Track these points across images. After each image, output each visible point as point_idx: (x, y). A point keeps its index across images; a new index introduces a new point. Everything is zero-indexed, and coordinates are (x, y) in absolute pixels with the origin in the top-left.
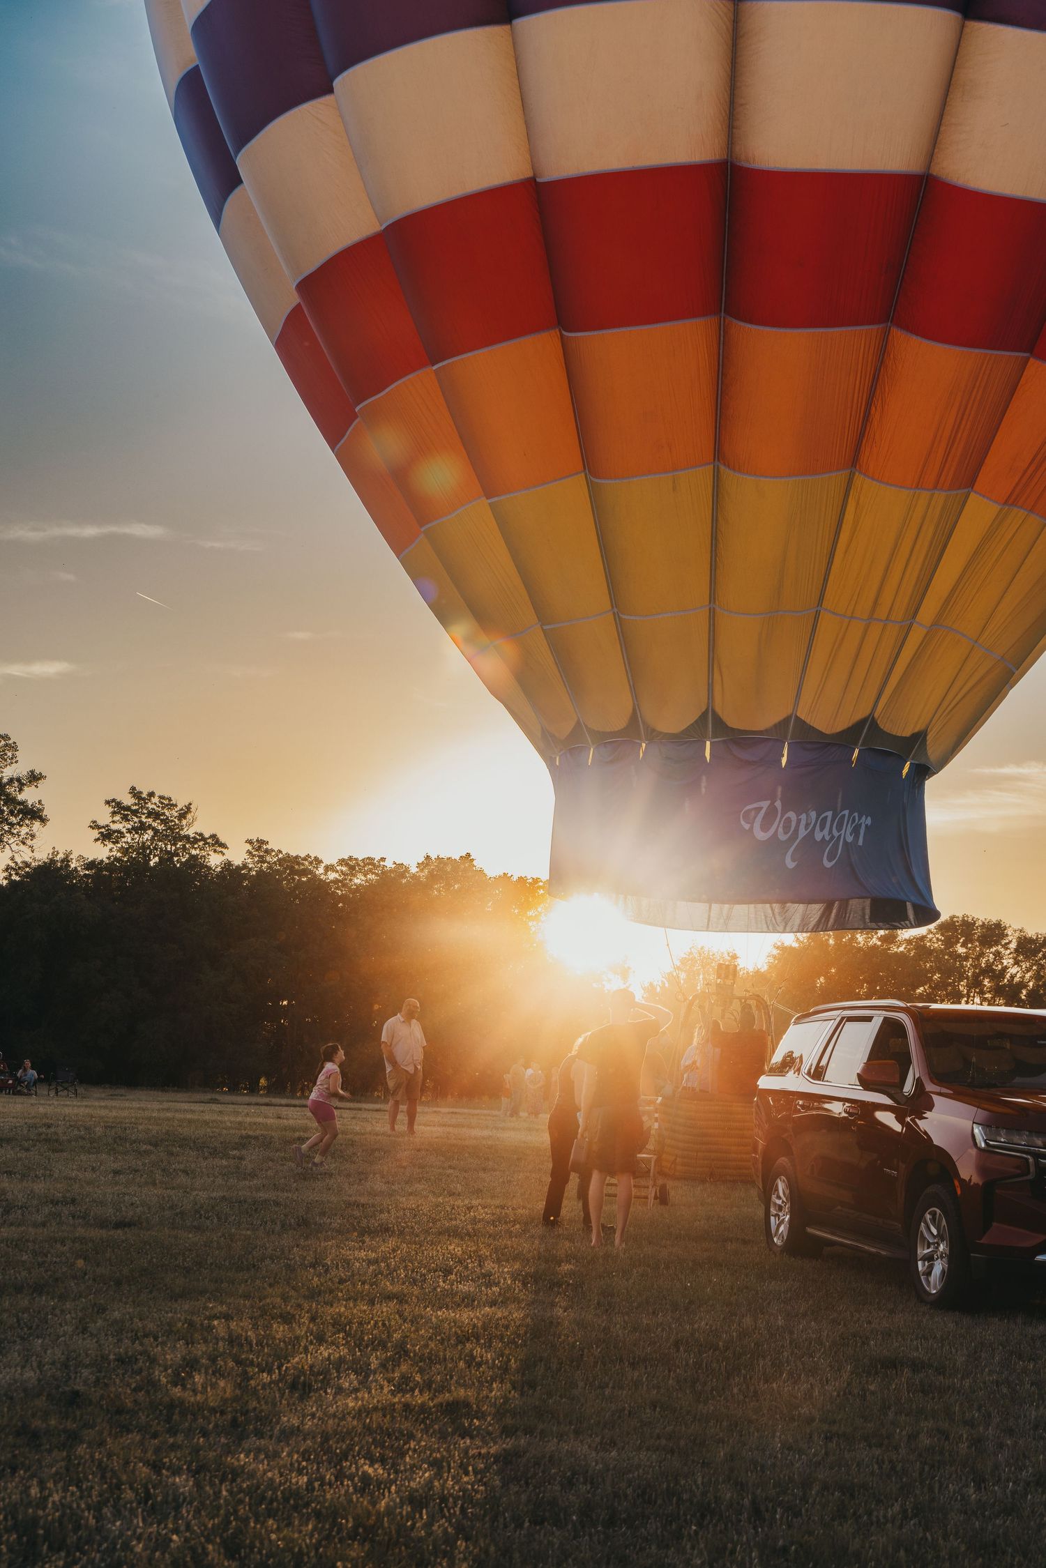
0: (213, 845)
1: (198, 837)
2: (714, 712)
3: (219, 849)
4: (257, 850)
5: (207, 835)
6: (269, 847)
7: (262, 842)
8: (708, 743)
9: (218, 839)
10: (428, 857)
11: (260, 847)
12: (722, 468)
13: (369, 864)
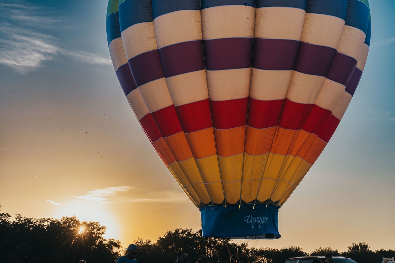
0: (7, 216)
1: (3, 214)
2: (241, 199)
3: (9, 217)
4: (18, 217)
5: (5, 214)
6: (21, 216)
7: (19, 215)
8: (240, 205)
9: (8, 215)
10: (64, 217)
11: (19, 216)
13: (48, 220)
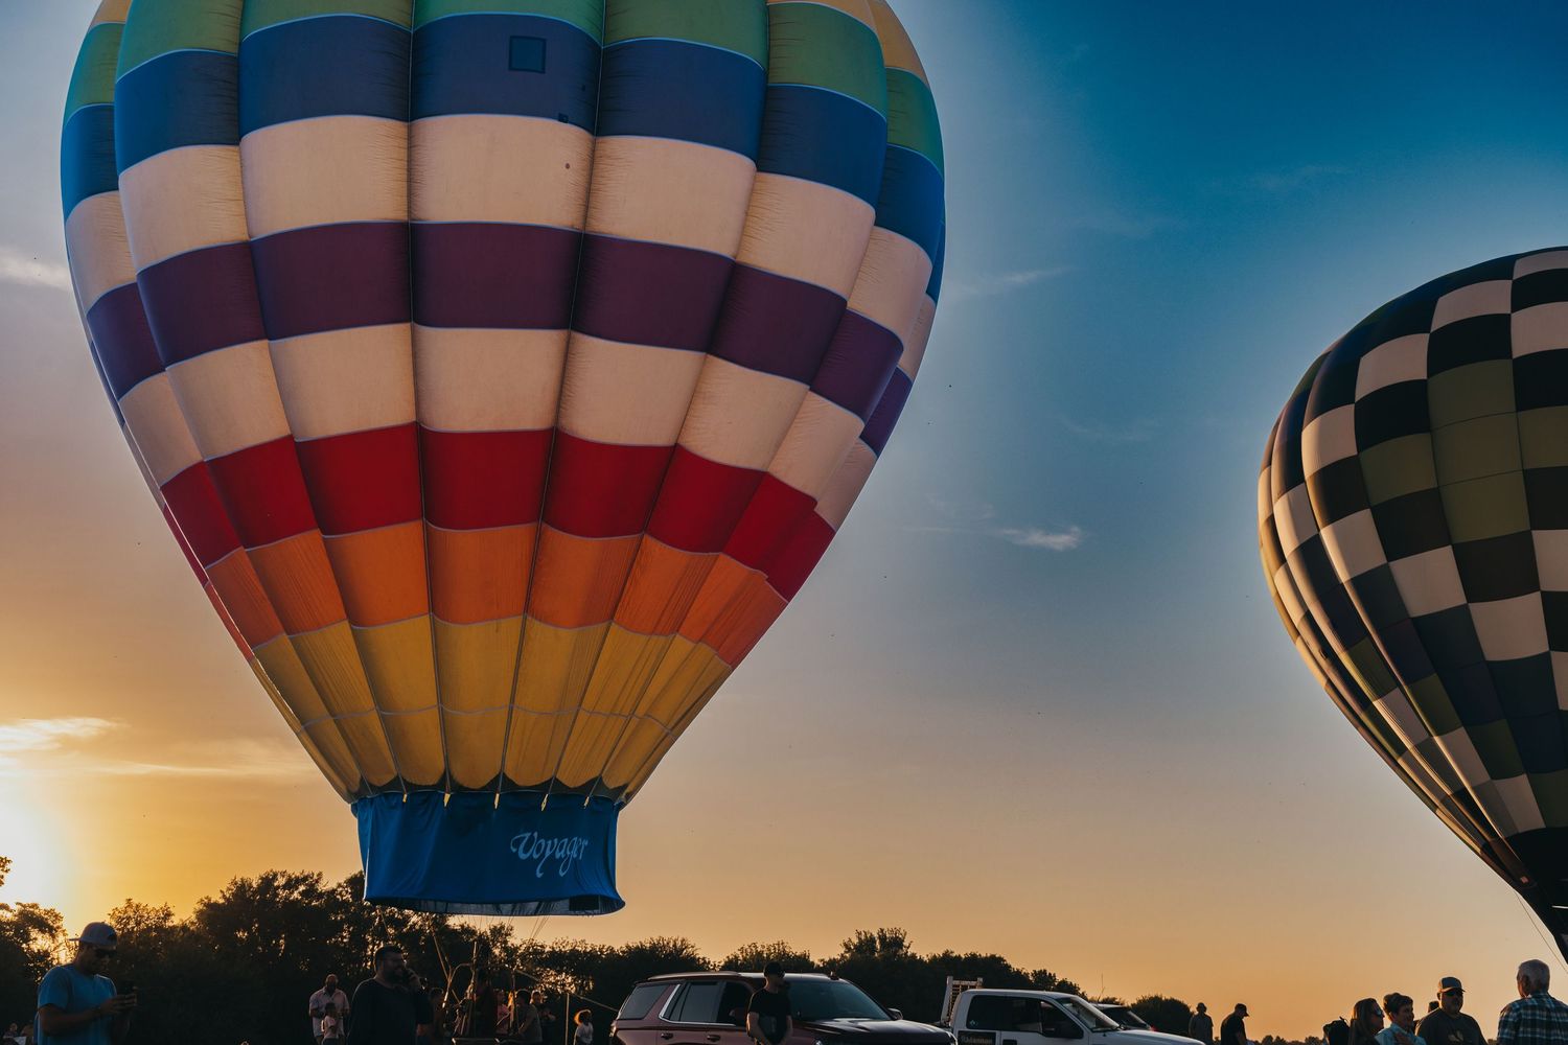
2: (504, 775)
8: (498, 795)
12: (529, 618)
